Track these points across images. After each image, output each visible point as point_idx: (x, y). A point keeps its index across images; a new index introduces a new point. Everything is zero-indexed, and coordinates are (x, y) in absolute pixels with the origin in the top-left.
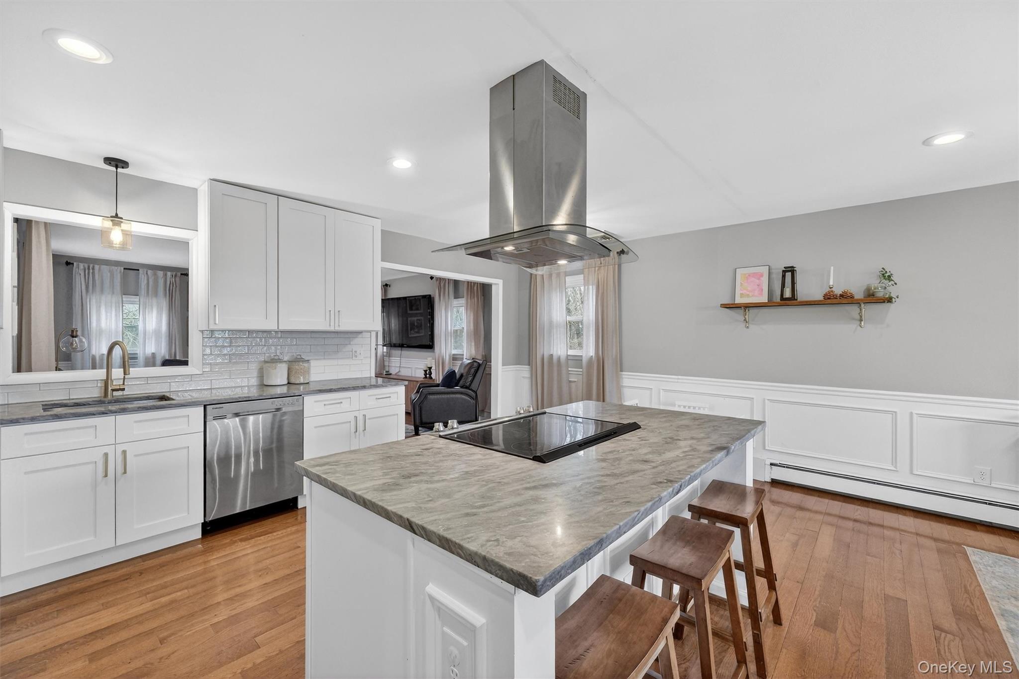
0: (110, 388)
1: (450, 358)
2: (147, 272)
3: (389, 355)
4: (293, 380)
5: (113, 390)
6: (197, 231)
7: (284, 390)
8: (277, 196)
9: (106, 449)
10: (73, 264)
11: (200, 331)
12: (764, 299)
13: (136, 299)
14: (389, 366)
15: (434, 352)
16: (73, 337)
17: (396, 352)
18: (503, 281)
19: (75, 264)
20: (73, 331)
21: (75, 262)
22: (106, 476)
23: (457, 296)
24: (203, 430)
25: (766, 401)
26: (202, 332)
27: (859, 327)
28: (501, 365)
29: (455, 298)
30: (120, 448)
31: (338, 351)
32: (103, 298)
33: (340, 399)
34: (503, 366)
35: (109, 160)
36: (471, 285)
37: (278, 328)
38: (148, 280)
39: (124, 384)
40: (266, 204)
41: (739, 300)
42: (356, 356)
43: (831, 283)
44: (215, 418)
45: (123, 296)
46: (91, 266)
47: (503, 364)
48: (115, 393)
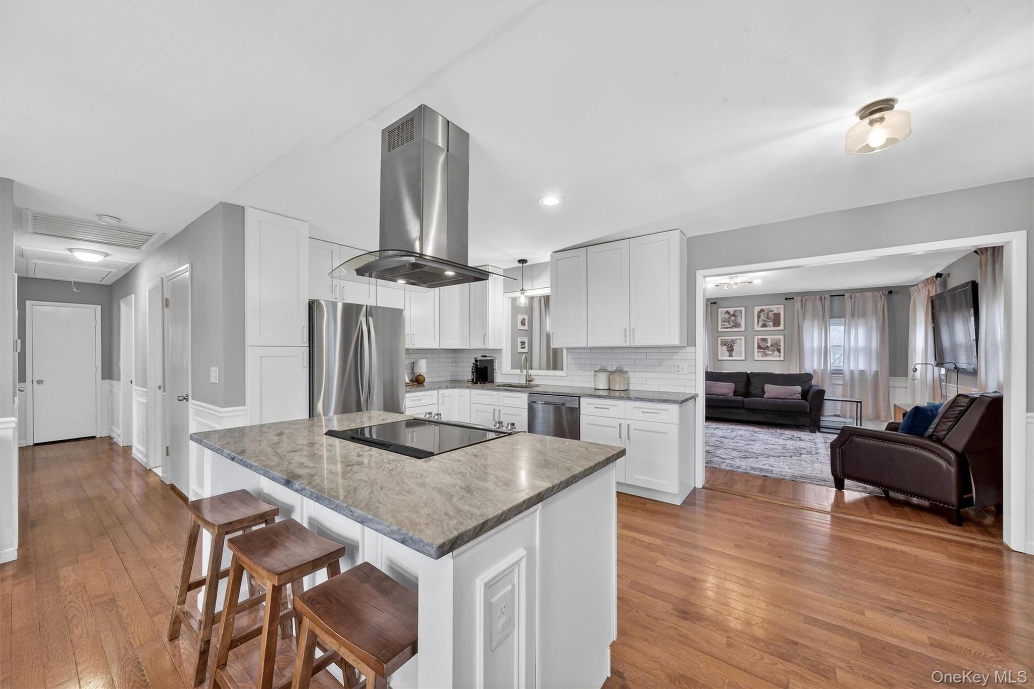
4: (611, 387)
5: (528, 381)
7: (605, 393)
8: (586, 248)
24: (527, 408)
30: (499, 408)
31: (659, 365)
33: (607, 405)
35: (520, 262)
40: (580, 256)
42: (678, 371)
44: (532, 402)
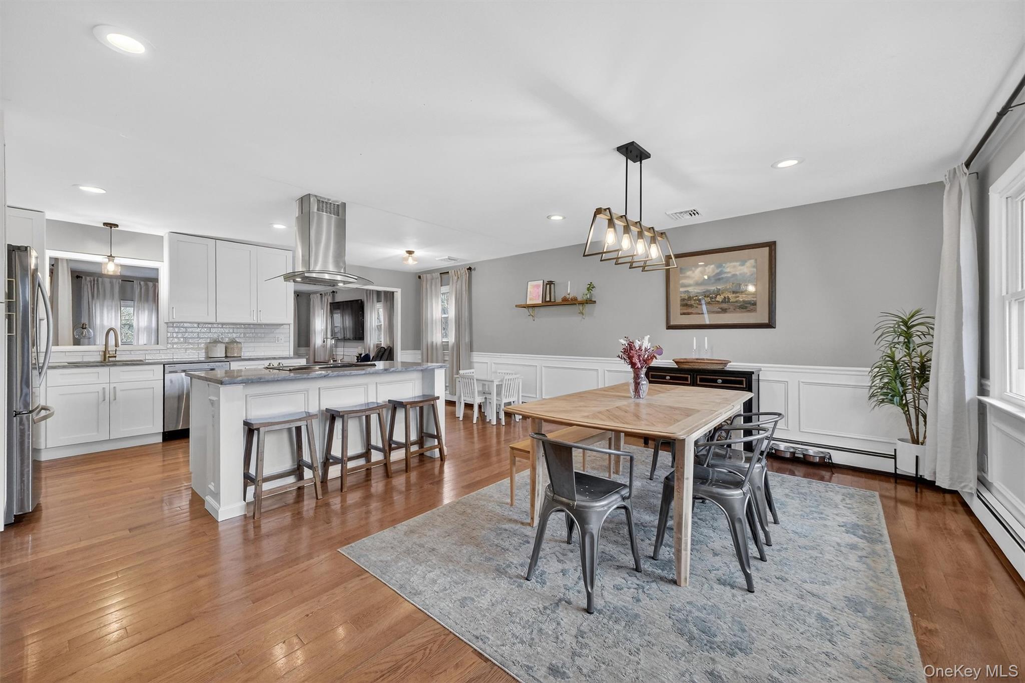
0: (107, 356)
1: (374, 346)
2: (140, 283)
3: (336, 346)
4: (229, 355)
5: (109, 357)
6: (163, 262)
8: (215, 240)
9: (104, 386)
10: (82, 277)
11: (165, 323)
12: (540, 301)
13: (131, 303)
14: (336, 355)
15: (364, 343)
16: (83, 328)
17: (341, 344)
18: (402, 290)
19: (83, 277)
20: (83, 325)
21: (84, 275)
22: (104, 400)
23: (379, 301)
24: (162, 378)
25: (543, 368)
26: (167, 323)
27: (583, 319)
28: (400, 349)
29: (378, 302)
30: (112, 386)
31: (264, 337)
32: (106, 303)
34: (402, 350)
35: (105, 224)
36: (386, 293)
37: (216, 321)
38: (141, 289)
39: (116, 353)
40: (207, 245)
41: (529, 302)
42: (278, 341)
43: (569, 292)
44: (171, 372)
45: (121, 301)
46: (96, 279)
47: (401, 348)
48: (110, 359)
